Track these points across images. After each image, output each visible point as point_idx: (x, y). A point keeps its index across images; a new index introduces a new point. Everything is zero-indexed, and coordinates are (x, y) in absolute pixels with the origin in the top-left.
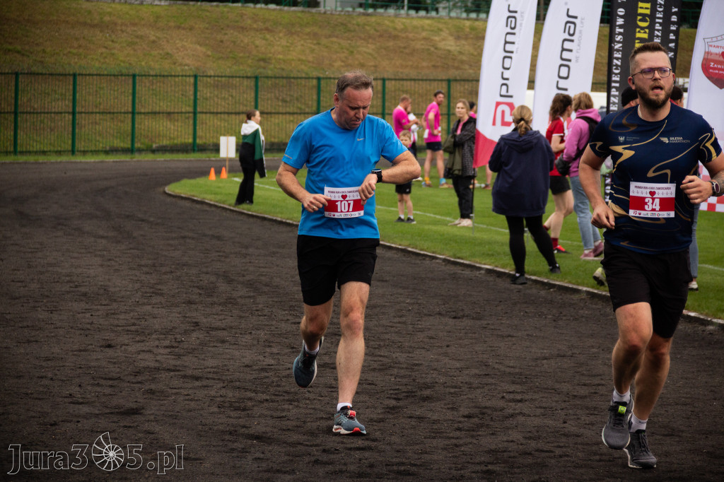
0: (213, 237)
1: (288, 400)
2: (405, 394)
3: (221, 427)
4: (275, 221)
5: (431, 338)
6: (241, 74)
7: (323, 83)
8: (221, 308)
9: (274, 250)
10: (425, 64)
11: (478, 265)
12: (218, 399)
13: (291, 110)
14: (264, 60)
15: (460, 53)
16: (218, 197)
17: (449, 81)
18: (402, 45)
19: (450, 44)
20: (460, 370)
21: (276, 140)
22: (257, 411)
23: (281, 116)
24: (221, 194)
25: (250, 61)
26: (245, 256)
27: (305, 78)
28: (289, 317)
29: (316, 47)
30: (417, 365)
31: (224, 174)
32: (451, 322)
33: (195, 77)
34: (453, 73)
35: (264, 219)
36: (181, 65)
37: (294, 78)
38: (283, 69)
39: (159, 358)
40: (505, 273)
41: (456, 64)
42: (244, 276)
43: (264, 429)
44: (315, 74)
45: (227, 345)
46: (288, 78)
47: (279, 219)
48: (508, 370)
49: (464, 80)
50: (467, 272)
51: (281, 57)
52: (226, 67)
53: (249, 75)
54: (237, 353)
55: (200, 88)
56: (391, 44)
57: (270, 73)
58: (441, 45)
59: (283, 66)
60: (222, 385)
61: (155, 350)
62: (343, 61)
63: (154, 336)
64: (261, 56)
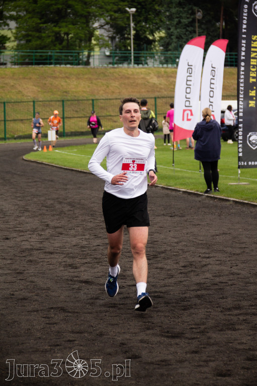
0: (49, 181)
1: (96, 262)
2: (152, 257)
3: (66, 278)
4: (78, 171)
5: (161, 227)
6: (55, 99)
7: (95, 102)
8: (58, 217)
9: (80, 186)
10: (143, 90)
11: (179, 189)
12: (63, 263)
13: (80, 115)
14: (66, 92)
15: (160, 84)
16: (50, 161)
17: (155, 98)
18: (132, 82)
19: (155, 80)
20: (177, 243)
21: (73, 131)
22: (82, 269)
23: (75, 119)
24: (50, 159)
25: (59, 93)
26: (66, 189)
27: (86, 100)
28: (92, 220)
29: (90, 85)
30: (156, 241)
31: (51, 148)
32: (169, 218)
33: (34, 102)
34: (157, 94)
35: (72, 170)
36: (26, 96)
37: (81, 100)
38: (75, 96)
39: (32, 243)
40: (192, 193)
41: (158, 90)
42: (67, 200)
43: (87, 278)
44: (91, 98)
45: (63, 236)
46: (78, 100)
47: (80, 170)
48: (200, 242)
49: (163, 97)
50: (174, 193)
51: (74, 90)
52: (48, 96)
53: (59, 99)
54: (69, 239)
55: (36, 107)
56: (126, 81)
57: (69, 98)
58: (151, 81)
59: (75, 94)
60: (64, 256)
61: (30, 240)
62: (104, 91)
63: (28, 233)
64: (65, 90)
